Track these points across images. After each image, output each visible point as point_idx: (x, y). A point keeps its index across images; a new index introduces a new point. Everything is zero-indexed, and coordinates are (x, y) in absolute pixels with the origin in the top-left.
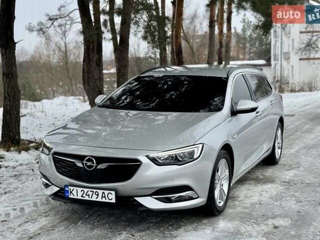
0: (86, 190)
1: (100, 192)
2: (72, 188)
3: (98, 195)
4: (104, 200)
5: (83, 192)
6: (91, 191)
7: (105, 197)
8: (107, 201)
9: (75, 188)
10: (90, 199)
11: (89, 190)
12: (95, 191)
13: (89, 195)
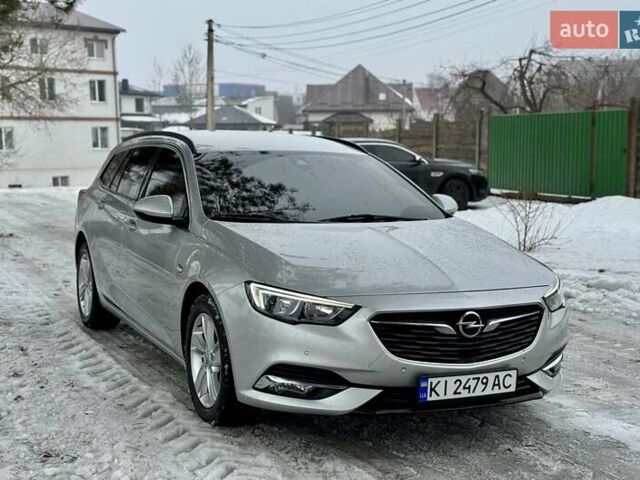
0: (464, 379)
1: (491, 376)
2: (434, 381)
3: (486, 384)
4: (497, 391)
5: (458, 383)
6: (474, 379)
7: (499, 385)
8: (503, 390)
9: (443, 380)
10: (472, 395)
11: (471, 377)
12: (481, 376)
13: (469, 388)
